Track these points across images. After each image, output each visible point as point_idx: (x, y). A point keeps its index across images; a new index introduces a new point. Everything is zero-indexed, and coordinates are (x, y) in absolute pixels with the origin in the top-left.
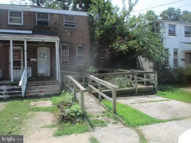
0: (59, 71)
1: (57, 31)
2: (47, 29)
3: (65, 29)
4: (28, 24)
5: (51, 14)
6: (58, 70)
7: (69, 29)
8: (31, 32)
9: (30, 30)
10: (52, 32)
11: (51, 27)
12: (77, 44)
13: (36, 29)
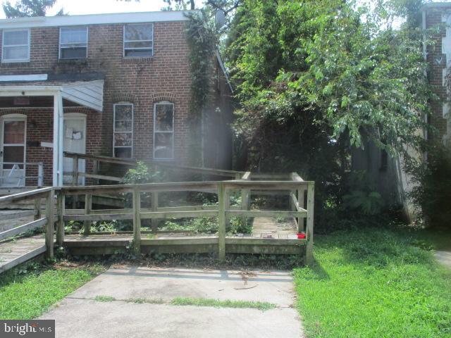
0: (58, 174)
1: (105, 71)
2: (82, 66)
3: (123, 62)
4: (40, 58)
5: (91, 29)
6: (58, 170)
7: (136, 61)
8: (44, 77)
9: (43, 72)
10: (94, 72)
11: (90, 61)
12: (154, 102)
13: (57, 68)
